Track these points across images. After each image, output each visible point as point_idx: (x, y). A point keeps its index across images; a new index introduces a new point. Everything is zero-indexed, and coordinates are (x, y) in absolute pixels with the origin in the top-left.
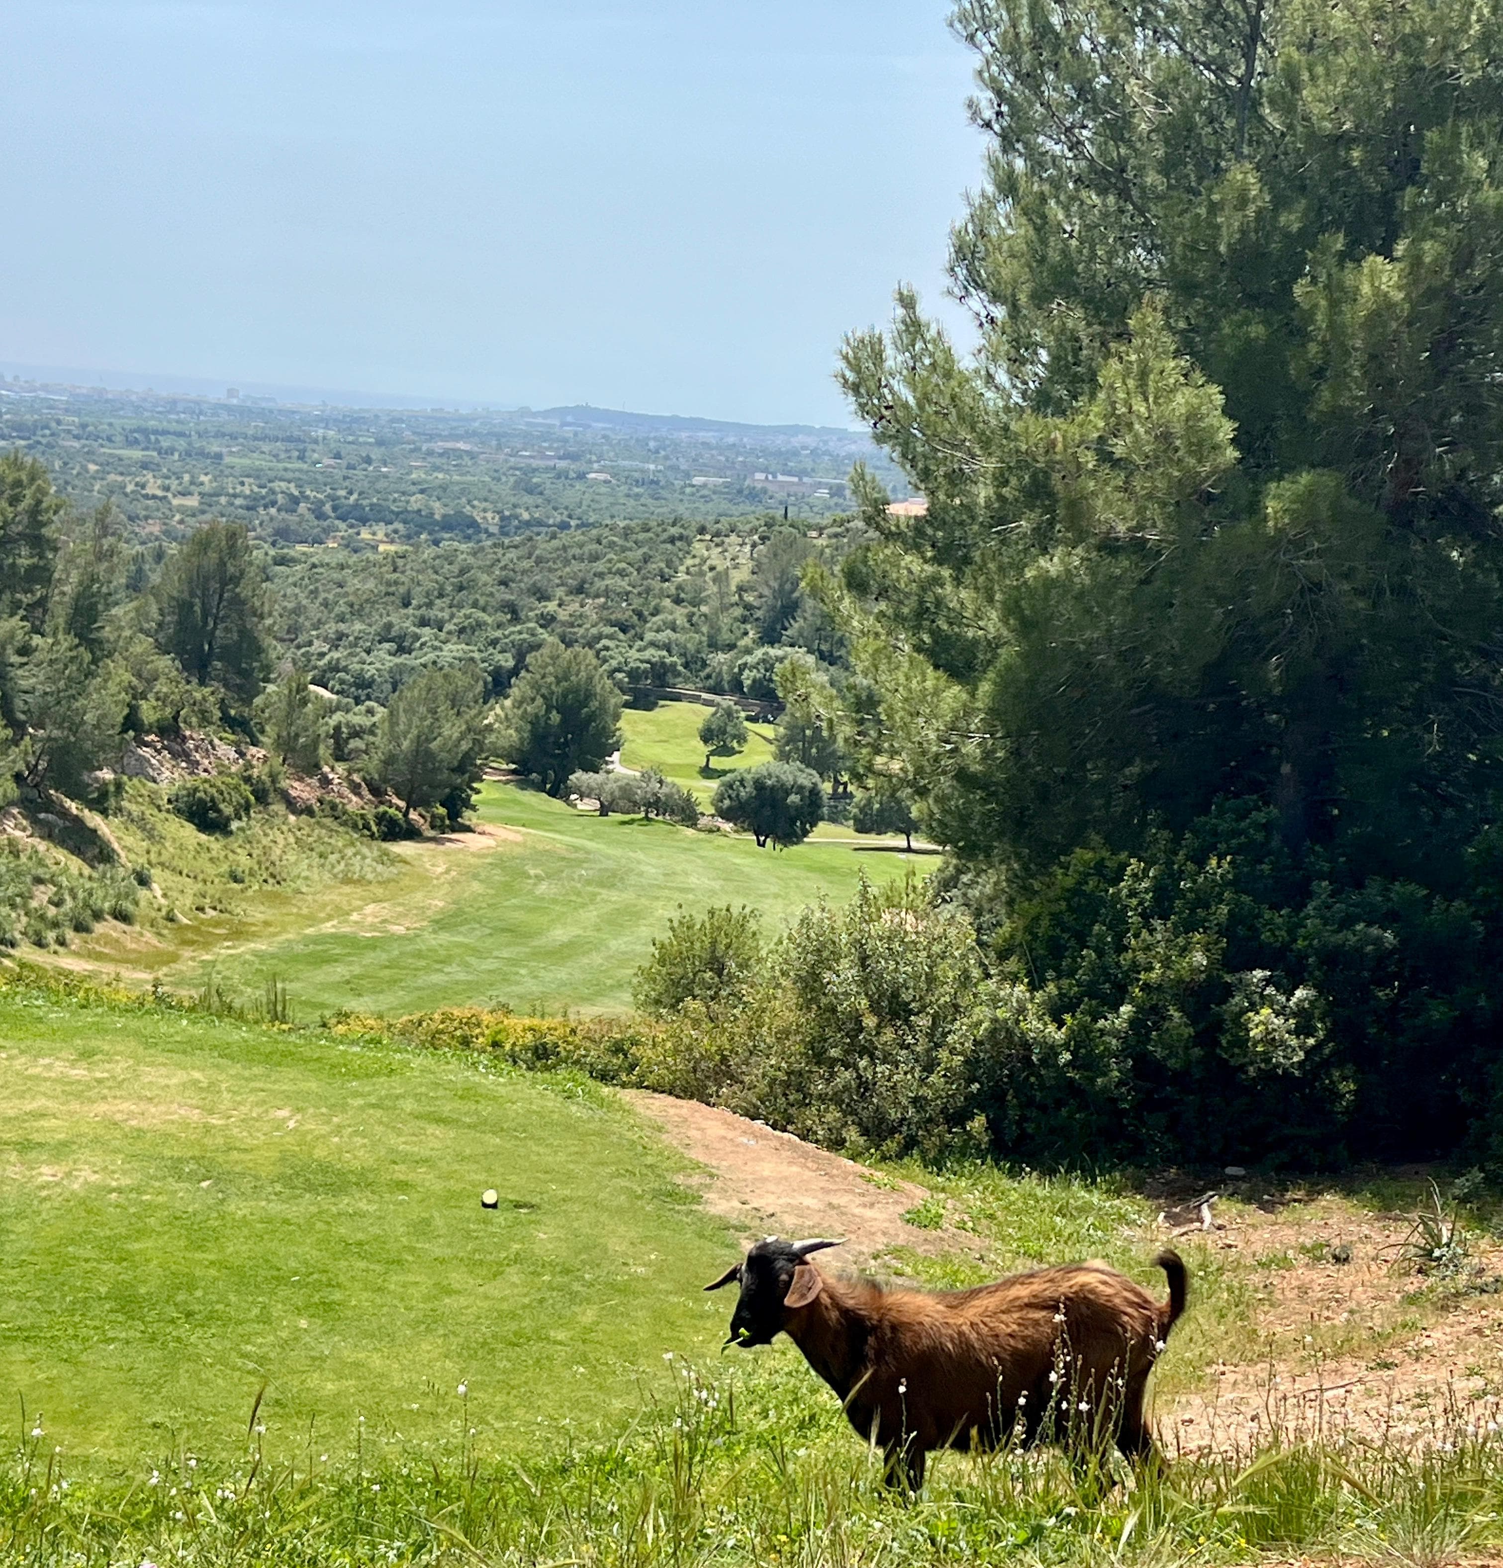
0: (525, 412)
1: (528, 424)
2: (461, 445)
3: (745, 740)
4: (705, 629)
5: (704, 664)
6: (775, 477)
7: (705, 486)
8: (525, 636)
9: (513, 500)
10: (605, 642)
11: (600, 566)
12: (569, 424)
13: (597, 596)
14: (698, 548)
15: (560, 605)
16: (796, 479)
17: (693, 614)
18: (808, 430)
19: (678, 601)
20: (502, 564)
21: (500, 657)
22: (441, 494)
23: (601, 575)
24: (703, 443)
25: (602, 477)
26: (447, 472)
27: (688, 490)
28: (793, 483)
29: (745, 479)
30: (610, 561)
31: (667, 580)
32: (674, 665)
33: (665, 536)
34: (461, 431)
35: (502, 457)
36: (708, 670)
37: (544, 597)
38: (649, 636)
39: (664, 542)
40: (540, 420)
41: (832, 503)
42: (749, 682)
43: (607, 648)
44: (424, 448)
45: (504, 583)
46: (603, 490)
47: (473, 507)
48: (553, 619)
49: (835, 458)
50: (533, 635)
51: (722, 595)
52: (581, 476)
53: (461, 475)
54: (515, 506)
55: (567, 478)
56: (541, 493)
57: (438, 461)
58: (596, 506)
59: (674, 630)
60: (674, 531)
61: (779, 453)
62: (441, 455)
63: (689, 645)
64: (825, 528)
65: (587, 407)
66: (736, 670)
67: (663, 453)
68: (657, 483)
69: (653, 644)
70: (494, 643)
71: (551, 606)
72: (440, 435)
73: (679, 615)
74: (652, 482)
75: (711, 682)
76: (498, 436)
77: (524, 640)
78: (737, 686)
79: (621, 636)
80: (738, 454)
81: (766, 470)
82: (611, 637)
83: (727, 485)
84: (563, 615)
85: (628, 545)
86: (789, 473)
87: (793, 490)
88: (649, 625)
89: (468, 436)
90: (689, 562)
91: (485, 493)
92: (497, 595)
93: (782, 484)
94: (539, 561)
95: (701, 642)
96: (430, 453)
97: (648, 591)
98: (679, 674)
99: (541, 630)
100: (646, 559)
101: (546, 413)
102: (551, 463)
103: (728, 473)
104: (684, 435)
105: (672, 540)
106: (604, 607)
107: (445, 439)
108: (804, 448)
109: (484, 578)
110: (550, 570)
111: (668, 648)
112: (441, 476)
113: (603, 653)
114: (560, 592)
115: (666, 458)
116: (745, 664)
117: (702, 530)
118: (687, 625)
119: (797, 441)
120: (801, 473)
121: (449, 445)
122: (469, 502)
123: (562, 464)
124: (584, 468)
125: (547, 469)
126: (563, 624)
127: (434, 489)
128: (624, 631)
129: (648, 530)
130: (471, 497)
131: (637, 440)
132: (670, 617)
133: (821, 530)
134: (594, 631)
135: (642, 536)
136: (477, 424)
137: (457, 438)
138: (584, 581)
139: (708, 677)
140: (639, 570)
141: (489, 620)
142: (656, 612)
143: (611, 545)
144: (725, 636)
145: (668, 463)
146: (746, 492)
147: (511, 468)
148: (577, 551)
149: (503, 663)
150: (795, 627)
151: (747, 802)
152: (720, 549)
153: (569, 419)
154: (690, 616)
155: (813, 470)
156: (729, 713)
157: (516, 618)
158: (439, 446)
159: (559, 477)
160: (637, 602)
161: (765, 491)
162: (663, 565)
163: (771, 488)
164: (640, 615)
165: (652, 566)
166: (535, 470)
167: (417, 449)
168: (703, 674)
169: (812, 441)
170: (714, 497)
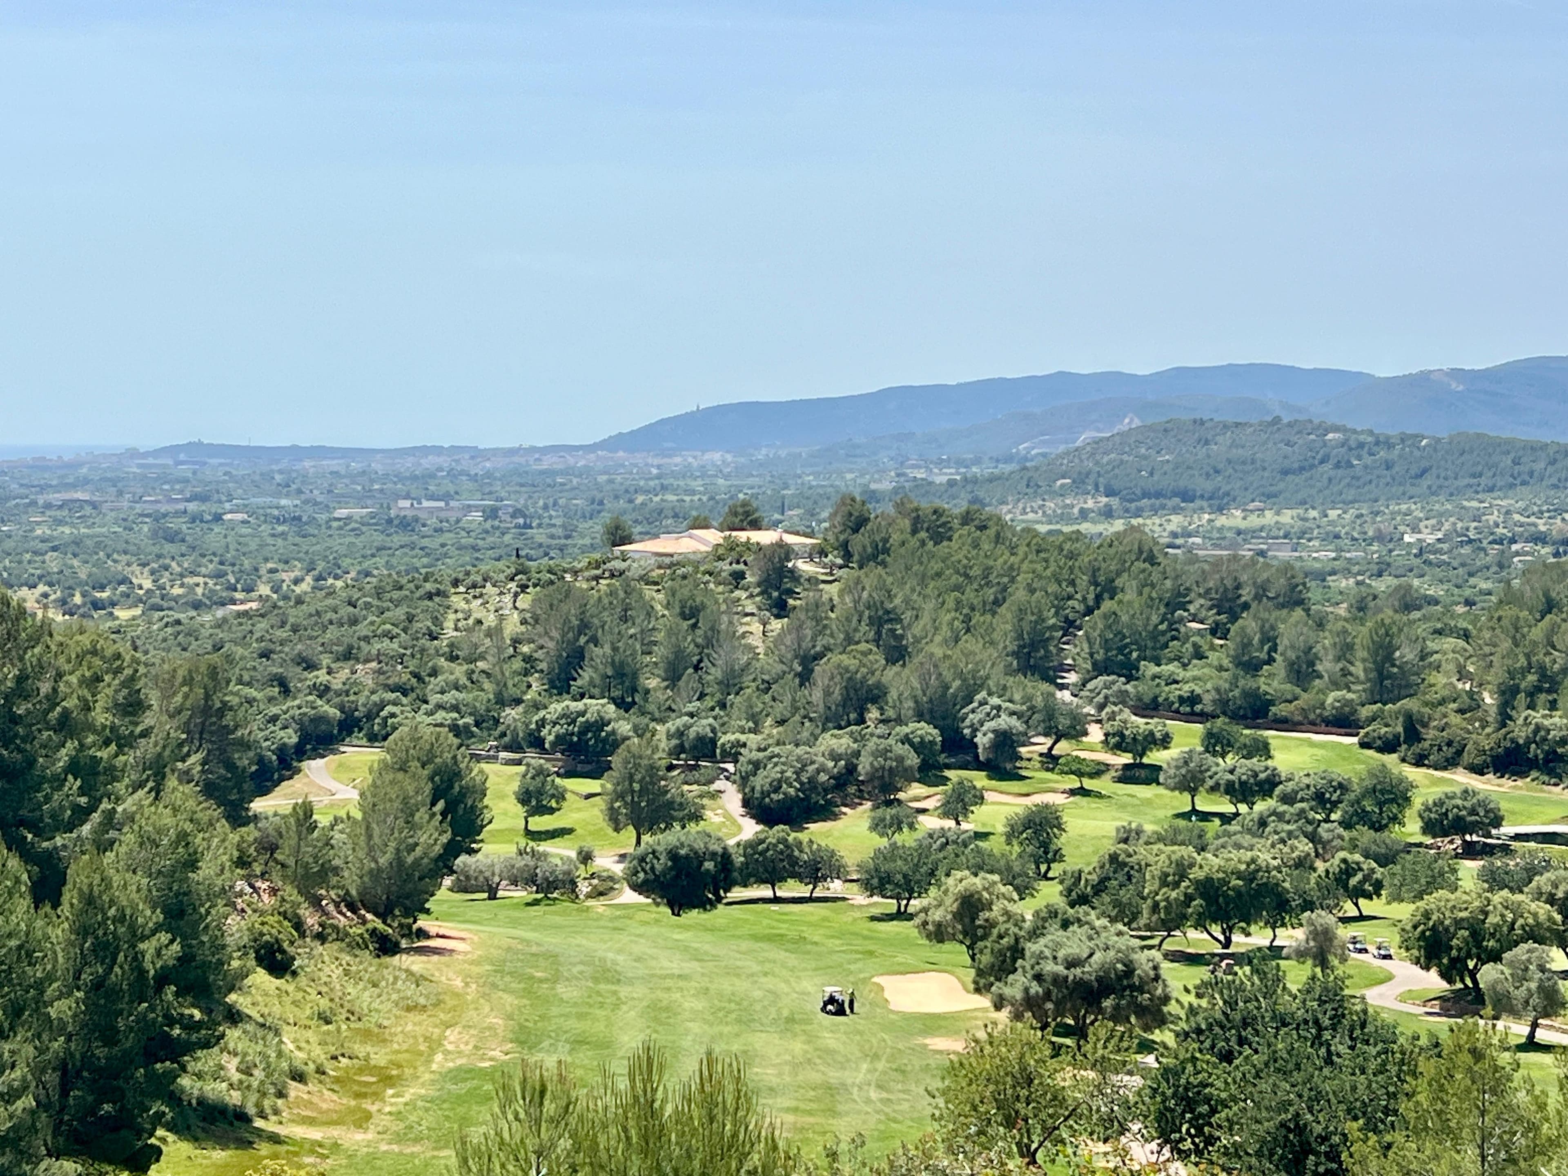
0: (133, 453)
1: (140, 466)
2: (79, 495)
3: (564, 799)
4: (487, 685)
5: (497, 721)
6: (420, 503)
7: (349, 518)
8: (304, 710)
9: (156, 550)
10: (389, 709)
11: (363, 629)
12: (182, 463)
13: (367, 661)
14: (457, 601)
15: (329, 673)
16: (442, 504)
17: (473, 672)
18: (438, 450)
19: (453, 658)
20: (257, 635)
21: (282, 733)
22: (77, 550)
23: (366, 639)
24: (331, 473)
25: (240, 516)
26: (73, 525)
27: (335, 524)
28: (440, 509)
29: (389, 508)
30: (372, 623)
31: (436, 638)
32: (466, 726)
33: (421, 592)
34: (71, 480)
35: (126, 504)
36: (501, 728)
37: (311, 666)
38: (435, 699)
39: (420, 599)
40: (151, 461)
41: (488, 525)
42: (551, 738)
43: (393, 715)
44: (41, 502)
45: (265, 655)
46: (245, 531)
47: (115, 561)
48: (327, 688)
49: (474, 478)
50: (314, 708)
51: (500, 650)
52: (218, 518)
53: (88, 527)
54: (159, 556)
55: (202, 521)
56: (183, 541)
57: (59, 514)
58: (244, 550)
59: (457, 689)
60: (429, 586)
61: (414, 478)
62: (60, 507)
63: (478, 705)
64: (581, 570)
65: (200, 443)
66: (533, 726)
67: (294, 487)
68: (299, 518)
69: (440, 706)
70: (274, 719)
71: (321, 676)
72: (51, 486)
73: (459, 671)
74: (294, 518)
75: (506, 739)
76: (114, 482)
77: (305, 714)
78: (537, 743)
79: (405, 701)
80: (372, 481)
81: (407, 497)
82: (395, 704)
83: (373, 516)
84: (337, 684)
85: (385, 605)
86: (432, 498)
87: (443, 515)
88: (431, 687)
89: (83, 483)
90: (452, 616)
91: (122, 546)
92: (261, 669)
93: (431, 511)
94: (295, 629)
95: (489, 700)
96: (48, 506)
97: (423, 650)
98: (473, 735)
99: (319, 702)
100: (410, 618)
101: (157, 453)
102: (181, 506)
103: (369, 502)
104: (307, 464)
105: (430, 596)
106: (380, 672)
107: (56, 489)
108: (441, 469)
109: (239, 651)
110: (310, 638)
111: (455, 708)
112: (67, 530)
113: (390, 721)
114: (326, 660)
115: (299, 492)
116: (543, 720)
117: (456, 583)
118: (468, 684)
119: (428, 462)
120: (446, 497)
121: (67, 496)
122: (108, 557)
123: (192, 507)
124: (215, 508)
125: (178, 514)
126: (338, 694)
127: (66, 545)
128: (405, 695)
129: (401, 588)
130: (109, 551)
131: (262, 474)
132: (452, 677)
133: (575, 573)
134: (375, 698)
135: (396, 595)
136: (84, 470)
137: (74, 486)
138: (350, 648)
139: (504, 734)
140: (405, 630)
141: (258, 695)
142: (434, 673)
143: (368, 606)
144: (513, 692)
145: (303, 497)
146: (396, 522)
147: (141, 515)
148: (330, 615)
149: (286, 740)
150: (585, 676)
151: (664, 873)
152: (480, 601)
153: (182, 457)
154: (470, 674)
155: (457, 493)
156: (540, 772)
157: (286, 691)
158: (56, 497)
159: (194, 521)
160: (412, 665)
161: (416, 519)
162: (429, 624)
163: (422, 515)
164: (416, 675)
165: (417, 625)
166: (165, 516)
167: (34, 503)
168: (497, 733)
169: (444, 461)
170: (364, 529)
